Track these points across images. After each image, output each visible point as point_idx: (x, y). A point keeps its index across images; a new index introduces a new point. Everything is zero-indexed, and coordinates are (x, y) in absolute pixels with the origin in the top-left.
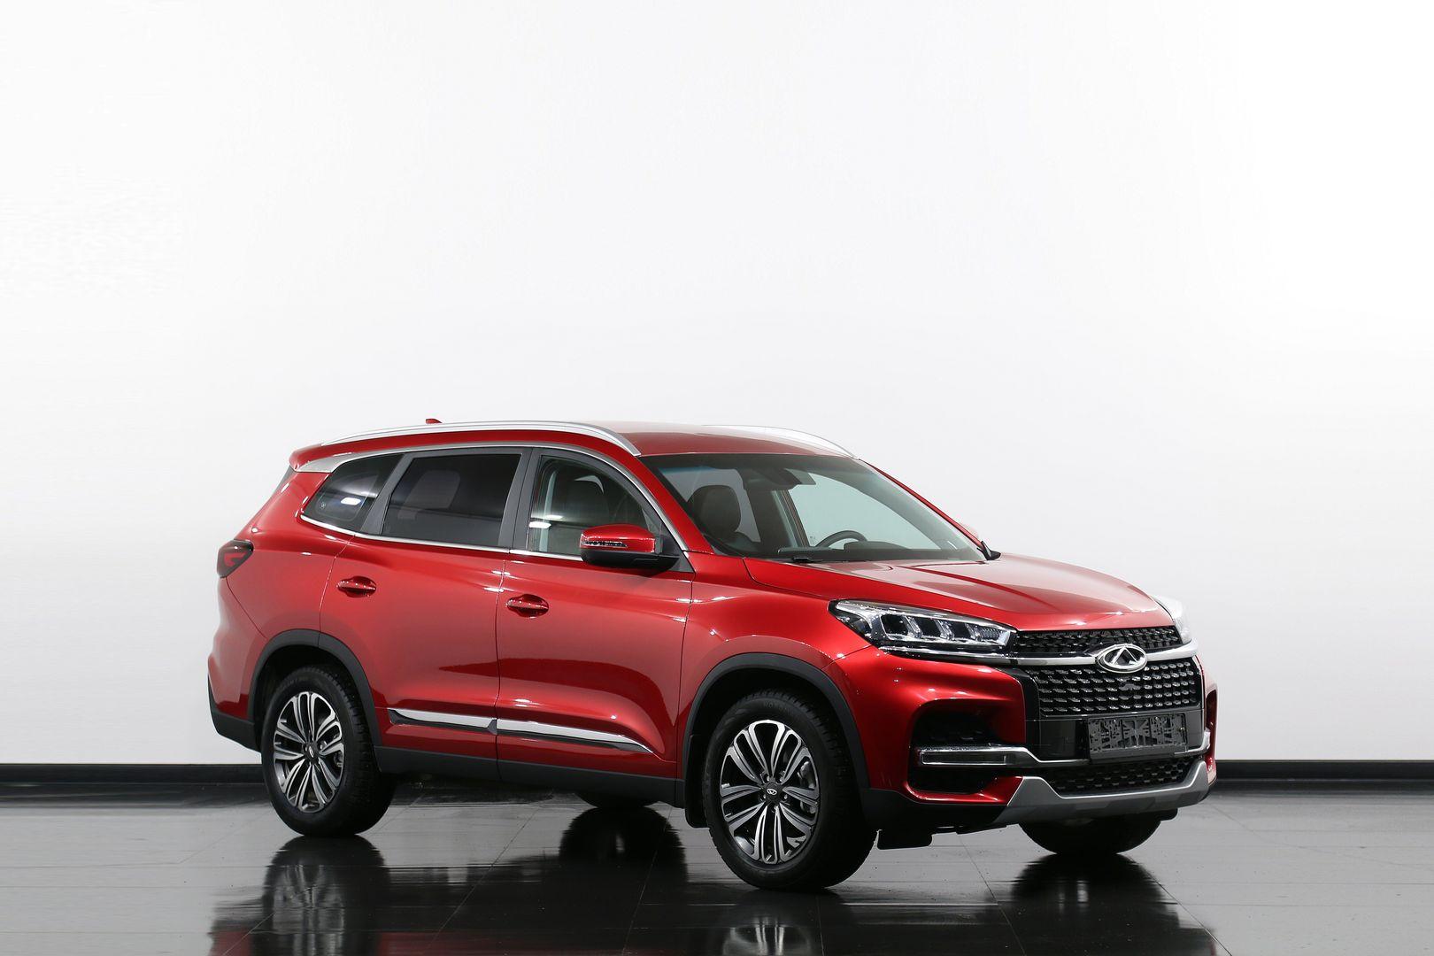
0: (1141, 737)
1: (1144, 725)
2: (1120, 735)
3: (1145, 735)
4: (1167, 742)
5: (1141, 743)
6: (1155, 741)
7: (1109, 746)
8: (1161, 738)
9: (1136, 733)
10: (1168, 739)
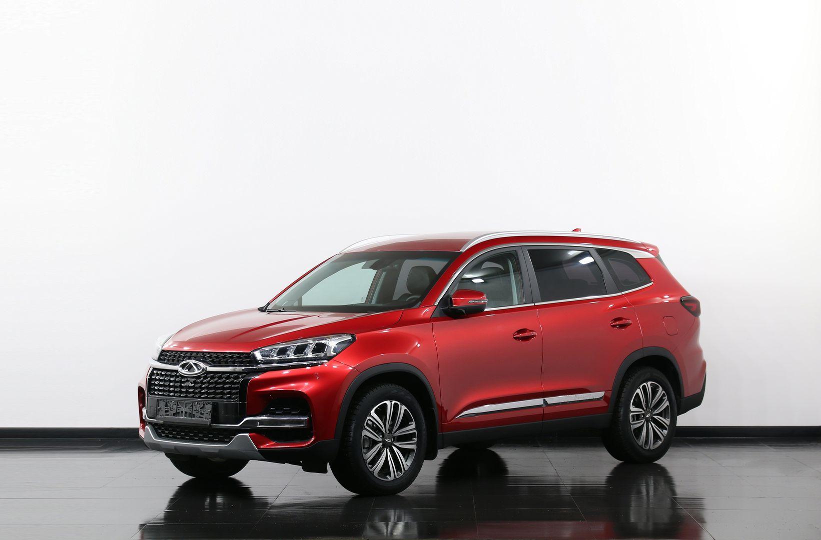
0: (186, 413)
1: (189, 406)
2: (175, 410)
3: (189, 411)
4: (200, 417)
5: (186, 416)
6: (194, 416)
7: (168, 415)
8: (198, 415)
9: (184, 409)
10: (202, 416)
